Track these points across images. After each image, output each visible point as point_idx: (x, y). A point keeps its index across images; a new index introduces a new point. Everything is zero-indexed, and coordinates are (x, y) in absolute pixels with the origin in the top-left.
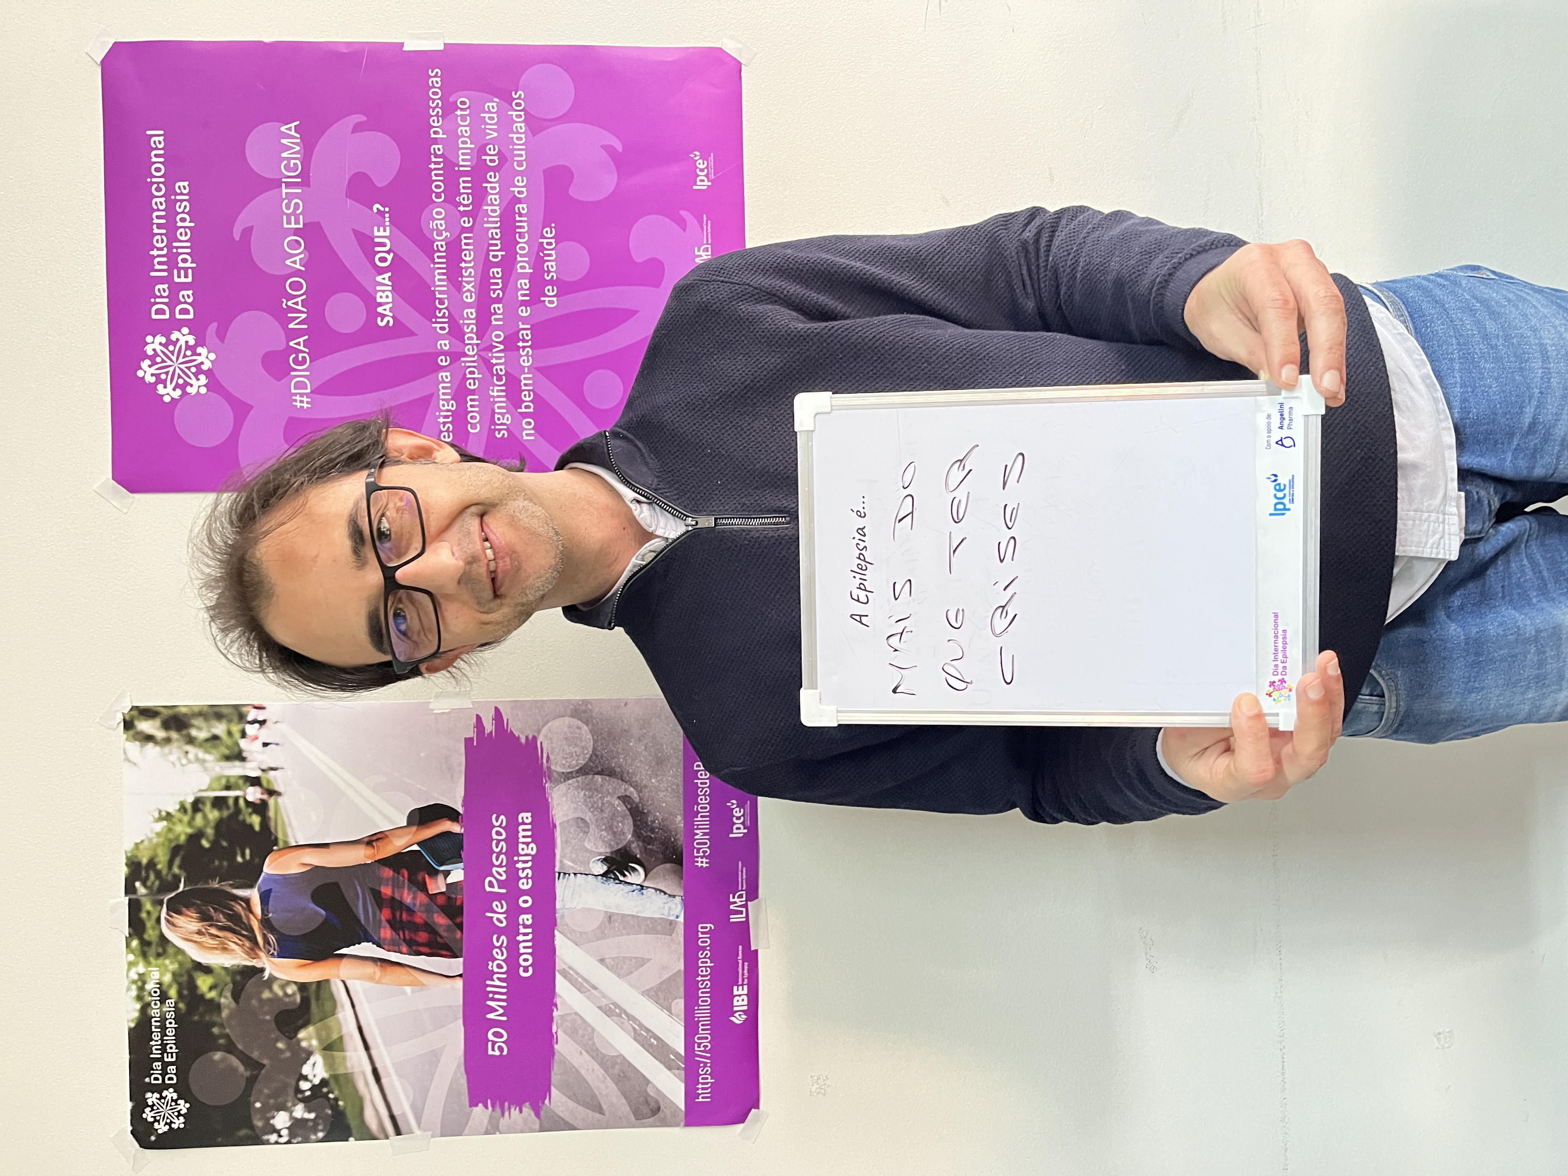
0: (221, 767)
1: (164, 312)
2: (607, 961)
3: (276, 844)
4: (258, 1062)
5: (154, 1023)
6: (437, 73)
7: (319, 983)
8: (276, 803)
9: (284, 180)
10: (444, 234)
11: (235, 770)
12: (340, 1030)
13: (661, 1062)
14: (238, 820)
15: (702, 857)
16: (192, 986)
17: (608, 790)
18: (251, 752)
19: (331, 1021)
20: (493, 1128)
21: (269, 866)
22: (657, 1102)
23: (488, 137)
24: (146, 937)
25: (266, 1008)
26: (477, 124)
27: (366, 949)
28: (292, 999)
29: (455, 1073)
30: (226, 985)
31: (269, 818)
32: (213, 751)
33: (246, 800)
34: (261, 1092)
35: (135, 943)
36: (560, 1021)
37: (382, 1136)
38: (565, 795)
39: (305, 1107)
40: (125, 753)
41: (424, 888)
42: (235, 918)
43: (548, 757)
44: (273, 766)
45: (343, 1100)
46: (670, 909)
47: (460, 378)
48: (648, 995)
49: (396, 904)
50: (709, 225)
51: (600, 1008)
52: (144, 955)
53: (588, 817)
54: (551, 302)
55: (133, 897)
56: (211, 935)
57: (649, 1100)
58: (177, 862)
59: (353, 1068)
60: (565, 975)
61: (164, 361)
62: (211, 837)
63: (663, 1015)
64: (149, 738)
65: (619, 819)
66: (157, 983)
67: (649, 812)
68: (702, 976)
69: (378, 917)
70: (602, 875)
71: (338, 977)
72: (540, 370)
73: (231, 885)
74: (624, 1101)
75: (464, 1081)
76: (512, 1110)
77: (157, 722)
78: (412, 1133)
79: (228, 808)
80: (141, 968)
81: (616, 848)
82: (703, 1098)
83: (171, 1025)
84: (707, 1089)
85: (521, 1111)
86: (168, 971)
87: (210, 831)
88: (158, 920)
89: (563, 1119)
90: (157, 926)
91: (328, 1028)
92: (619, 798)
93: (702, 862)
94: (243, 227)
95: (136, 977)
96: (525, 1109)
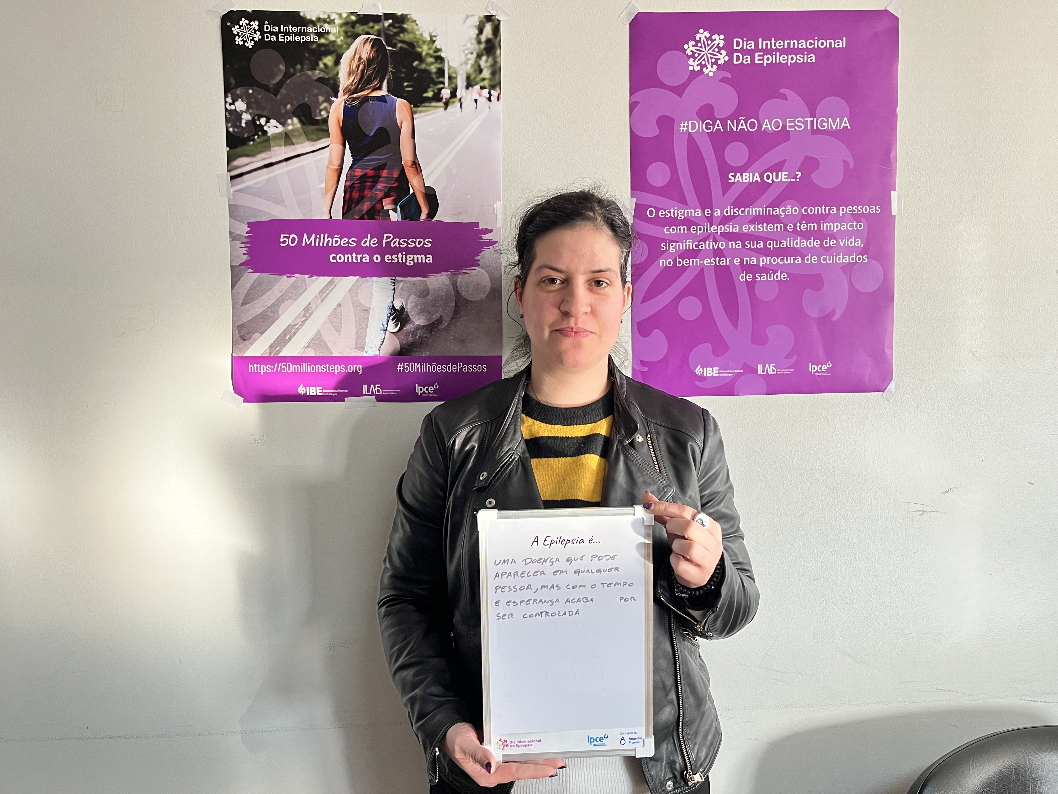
0: (463, 74)
1: (738, 45)
2: (339, 308)
3: (414, 107)
4: (278, 92)
5: (303, 28)
6: (878, 211)
7: (328, 131)
8: (440, 107)
9: (815, 119)
10: (783, 214)
11: (461, 82)
12: (298, 144)
13: (274, 342)
14: (429, 83)
15: (403, 367)
16: (326, 53)
17: (446, 309)
18: (472, 91)
19: (304, 137)
20: (233, 236)
21: (401, 102)
22: (249, 339)
23: (840, 240)
24: (358, 25)
25: (312, 98)
26: (849, 234)
27: (349, 160)
28: (318, 114)
29: (269, 214)
30: (327, 73)
31: (431, 103)
32: (472, 70)
33: (443, 88)
34: (259, 94)
35: (353, 18)
36: (301, 279)
37: (230, 168)
38: (443, 284)
39: (249, 120)
40: (472, 16)
41: (386, 196)
42: (369, 81)
43: (467, 273)
44: (463, 105)
45: (253, 145)
46: (372, 348)
47: (698, 222)
48: (317, 334)
49: (376, 179)
50: (788, 373)
51: (310, 304)
52: (346, 24)
53: (430, 297)
54: (742, 277)
55: (383, 18)
56: (358, 66)
57: (251, 334)
58: (404, 46)
59: (274, 151)
60: (330, 282)
61: (708, 45)
62: (420, 67)
63: (305, 343)
64: (481, 31)
65: (428, 317)
66: (328, 31)
67: (432, 335)
68: (329, 367)
69: (368, 168)
70: (393, 306)
71: (331, 143)
72: (702, 271)
73: (390, 78)
74: (250, 319)
75: (264, 219)
76: (245, 249)
77: (490, 36)
78: (232, 186)
79: (438, 78)
80: (338, 21)
81: (410, 314)
82: (251, 367)
83: (302, 39)
84: (257, 370)
85: (244, 254)
86: (337, 38)
87: (423, 66)
88: (368, 33)
89: (239, 280)
90: (364, 33)
91: (299, 135)
92: (441, 316)
93: (400, 367)
94: (787, 94)
95: (332, 18)
96: (246, 256)
